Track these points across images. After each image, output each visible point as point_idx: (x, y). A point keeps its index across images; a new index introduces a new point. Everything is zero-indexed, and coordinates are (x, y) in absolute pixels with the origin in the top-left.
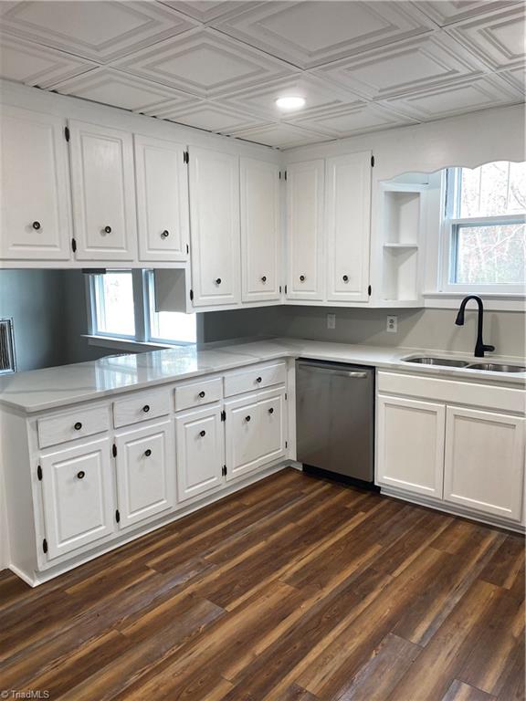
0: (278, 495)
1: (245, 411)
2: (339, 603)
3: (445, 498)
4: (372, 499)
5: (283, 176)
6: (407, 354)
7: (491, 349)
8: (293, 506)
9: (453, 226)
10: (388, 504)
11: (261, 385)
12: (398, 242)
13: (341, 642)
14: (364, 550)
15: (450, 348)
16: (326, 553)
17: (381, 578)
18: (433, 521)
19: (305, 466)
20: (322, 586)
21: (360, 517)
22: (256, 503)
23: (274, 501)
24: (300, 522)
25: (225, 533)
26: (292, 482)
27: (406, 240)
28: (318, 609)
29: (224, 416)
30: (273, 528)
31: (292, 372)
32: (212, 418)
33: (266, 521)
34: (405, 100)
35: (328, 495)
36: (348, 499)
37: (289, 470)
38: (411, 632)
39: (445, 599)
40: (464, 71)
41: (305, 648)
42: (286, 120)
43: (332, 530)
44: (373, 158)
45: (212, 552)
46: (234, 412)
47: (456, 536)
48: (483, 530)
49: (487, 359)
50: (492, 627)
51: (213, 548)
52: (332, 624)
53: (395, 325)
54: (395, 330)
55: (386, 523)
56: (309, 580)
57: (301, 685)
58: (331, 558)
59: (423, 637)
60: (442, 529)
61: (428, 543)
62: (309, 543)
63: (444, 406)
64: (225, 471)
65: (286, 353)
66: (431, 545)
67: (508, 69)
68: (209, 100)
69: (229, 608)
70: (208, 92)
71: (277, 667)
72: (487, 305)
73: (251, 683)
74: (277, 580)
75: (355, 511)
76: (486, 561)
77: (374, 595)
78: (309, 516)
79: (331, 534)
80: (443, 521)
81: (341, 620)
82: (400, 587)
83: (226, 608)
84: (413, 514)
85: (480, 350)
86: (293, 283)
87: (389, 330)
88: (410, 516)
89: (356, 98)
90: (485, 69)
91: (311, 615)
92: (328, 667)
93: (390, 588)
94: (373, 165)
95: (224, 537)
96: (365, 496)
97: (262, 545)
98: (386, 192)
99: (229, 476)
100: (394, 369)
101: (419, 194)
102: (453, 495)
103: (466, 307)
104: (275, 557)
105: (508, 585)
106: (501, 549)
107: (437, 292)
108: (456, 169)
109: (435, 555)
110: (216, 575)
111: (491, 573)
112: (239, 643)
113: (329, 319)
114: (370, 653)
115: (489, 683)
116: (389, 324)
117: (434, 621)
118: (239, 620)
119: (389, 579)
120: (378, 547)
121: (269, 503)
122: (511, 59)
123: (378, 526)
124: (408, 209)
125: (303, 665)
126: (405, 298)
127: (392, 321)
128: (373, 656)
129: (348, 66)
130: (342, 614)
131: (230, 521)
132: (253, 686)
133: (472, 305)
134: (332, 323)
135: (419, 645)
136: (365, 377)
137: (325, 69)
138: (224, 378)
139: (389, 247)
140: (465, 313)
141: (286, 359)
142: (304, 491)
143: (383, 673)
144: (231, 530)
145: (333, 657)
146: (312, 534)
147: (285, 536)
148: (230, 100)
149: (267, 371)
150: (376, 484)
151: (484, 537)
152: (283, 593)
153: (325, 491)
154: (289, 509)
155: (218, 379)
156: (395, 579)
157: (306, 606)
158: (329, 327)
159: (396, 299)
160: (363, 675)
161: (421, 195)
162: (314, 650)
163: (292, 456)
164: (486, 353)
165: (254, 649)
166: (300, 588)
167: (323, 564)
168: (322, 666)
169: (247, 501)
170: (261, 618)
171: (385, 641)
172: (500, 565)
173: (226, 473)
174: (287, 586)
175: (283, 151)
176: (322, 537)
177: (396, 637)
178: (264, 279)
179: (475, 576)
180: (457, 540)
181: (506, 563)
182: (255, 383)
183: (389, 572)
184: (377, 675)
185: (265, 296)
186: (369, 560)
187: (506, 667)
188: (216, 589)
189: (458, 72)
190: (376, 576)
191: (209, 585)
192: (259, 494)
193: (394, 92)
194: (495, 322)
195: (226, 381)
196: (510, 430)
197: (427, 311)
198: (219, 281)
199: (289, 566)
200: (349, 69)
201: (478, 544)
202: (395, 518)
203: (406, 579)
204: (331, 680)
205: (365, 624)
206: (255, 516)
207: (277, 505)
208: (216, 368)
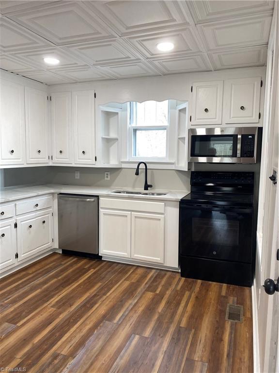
0: (48, 266)
1: (29, 222)
2: (80, 312)
3: (132, 257)
4: (98, 262)
5: (50, 98)
6: (114, 190)
7: (151, 186)
8: (57, 270)
9: (134, 129)
10: (105, 264)
11: (38, 208)
12: (108, 135)
13: (80, 329)
14: (93, 286)
15: (134, 187)
16: (73, 290)
17: (101, 297)
18: (127, 269)
19: (63, 250)
20: (71, 306)
21: (92, 271)
22: (35, 272)
23: (45, 270)
24: (60, 278)
25: (17, 288)
26: (56, 259)
27: (113, 135)
28: (69, 316)
29: (16, 226)
30: (45, 282)
31: (56, 201)
32: (9, 227)
33: (41, 280)
34: (109, 67)
35: (76, 263)
36: (85, 264)
37: (55, 254)
38: (114, 318)
39: (130, 302)
40: (133, 58)
41: (62, 335)
42: (50, 69)
43: (76, 279)
44: (95, 94)
45: (9, 298)
46: (22, 223)
47: (137, 274)
48: (148, 270)
49: (150, 191)
50: (150, 310)
51: (9, 296)
52: (75, 322)
53: (109, 176)
54: (109, 179)
55: (104, 273)
56: (64, 304)
57: (59, 352)
58: (76, 292)
59: (119, 320)
60: (131, 272)
61: (124, 279)
62: (64, 287)
63: (130, 213)
64: (17, 256)
65: (52, 191)
66: (125, 280)
67: (151, 60)
68: (6, 54)
69: (19, 324)
70: (5, 49)
71: (46, 347)
72: (149, 166)
73: (31, 357)
74: (47, 306)
75: (89, 269)
76: (149, 283)
77: (97, 306)
78: (65, 274)
79: (76, 282)
80: (131, 269)
81: (80, 319)
82: (110, 300)
83: (17, 325)
84: (118, 267)
85: (147, 187)
86: (56, 154)
87: (106, 179)
88: (116, 268)
89: (85, 63)
90: (142, 58)
91: (64, 320)
92: (72, 342)
93: (105, 301)
94: (95, 97)
95: (16, 290)
96: (94, 261)
97: (39, 291)
98: (102, 111)
99: (19, 258)
100: (108, 196)
101: (118, 113)
102: (135, 255)
103: (140, 167)
104: (46, 296)
105: (158, 292)
106: (156, 277)
107: (127, 160)
108: (134, 103)
109: (127, 283)
110: (12, 309)
111: (151, 288)
112: (25, 340)
113: (76, 174)
114: (94, 331)
115: (147, 333)
116: (106, 176)
117: (125, 312)
118: (24, 329)
119: (105, 297)
120: (100, 284)
121: (43, 271)
122: (152, 55)
123: (100, 275)
124: (113, 120)
125: (60, 343)
126: (113, 163)
127: (107, 174)
128: (96, 332)
129: (80, 47)
130: (80, 317)
131: (20, 282)
132: (32, 358)
133: (142, 166)
134: (77, 176)
135: (117, 323)
136: (94, 201)
137: (68, 47)
138: (16, 205)
139: (104, 138)
140: (140, 170)
141: (53, 194)
142: (62, 263)
143: (100, 339)
144: (21, 286)
145: (75, 336)
146: (67, 282)
147: (52, 285)
148: (18, 55)
149: (41, 201)
150: (100, 255)
151: (149, 273)
152: (50, 312)
153: (74, 262)
154: (53, 273)
155: (12, 204)
156: (107, 297)
157: (61, 316)
158: (76, 178)
159: (109, 163)
160: (90, 341)
161: (119, 114)
162: (66, 335)
163: (56, 246)
164: (149, 188)
165: (33, 341)
166: (59, 308)
167: (71, 295)
168: (70, 342)
169: (30, 271)
170: (38, 325)
171: (101, 325)
172: (155, 284)
173: (17, 257)
174: (52, 308)
175: (49, 85)
176: (72, 283)
177: (107, 322)
178: (39, 151)
179: (144, 290)
180: (136, 276)
181: (157, 283)
182: (34, 207)
183: (105, 294)
184: (97, 340)
185: (41, 160)
186: (95, 290)
187: (155, 324)
188: (11, 316)
189: (130, 58)
190: (99, 297)
191: (7, 315)
192: (37, 267)
193: (103, 63)
194: (152, 175)
195: (17, 206)
196: (158, 222)
197: (123, 169)
198: (12, 151)
199: (53, 299)
200: (80, 49)
201: (146, 277)
202: (109, 270)
203: (112, 296)
204: (74, 347)
205: (92, 319)
206: (34, 278)
207: (48, 271)
208: (11, 199)
